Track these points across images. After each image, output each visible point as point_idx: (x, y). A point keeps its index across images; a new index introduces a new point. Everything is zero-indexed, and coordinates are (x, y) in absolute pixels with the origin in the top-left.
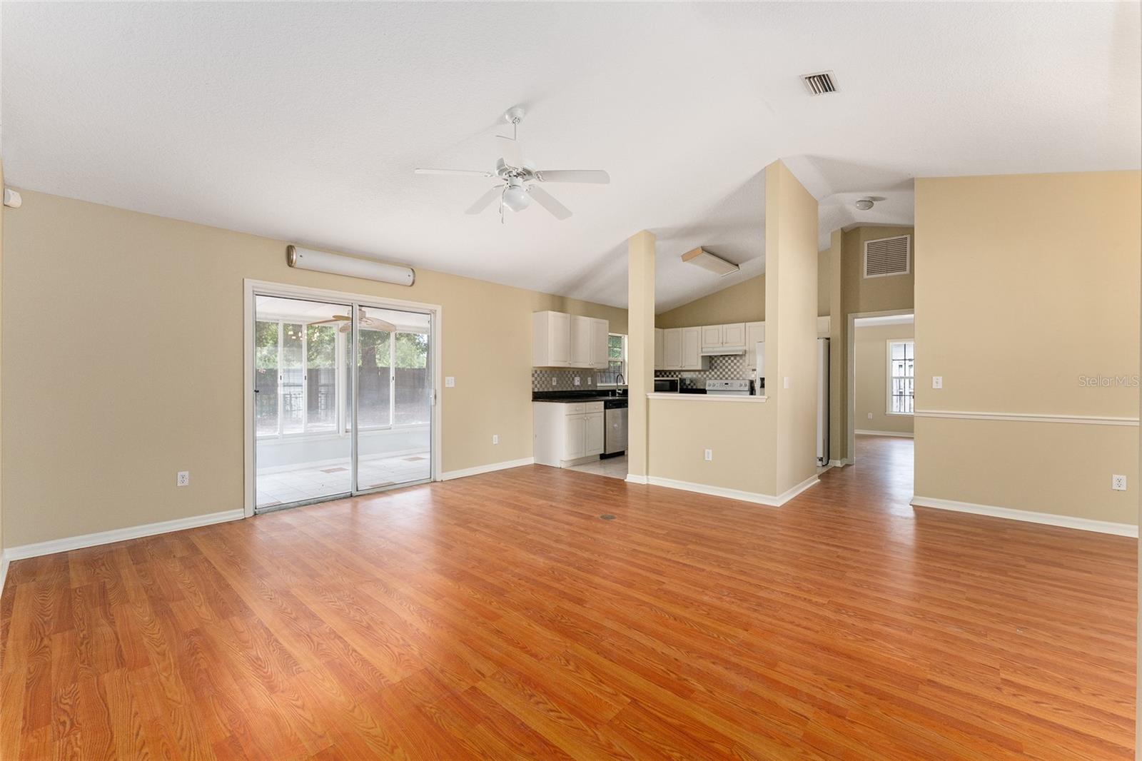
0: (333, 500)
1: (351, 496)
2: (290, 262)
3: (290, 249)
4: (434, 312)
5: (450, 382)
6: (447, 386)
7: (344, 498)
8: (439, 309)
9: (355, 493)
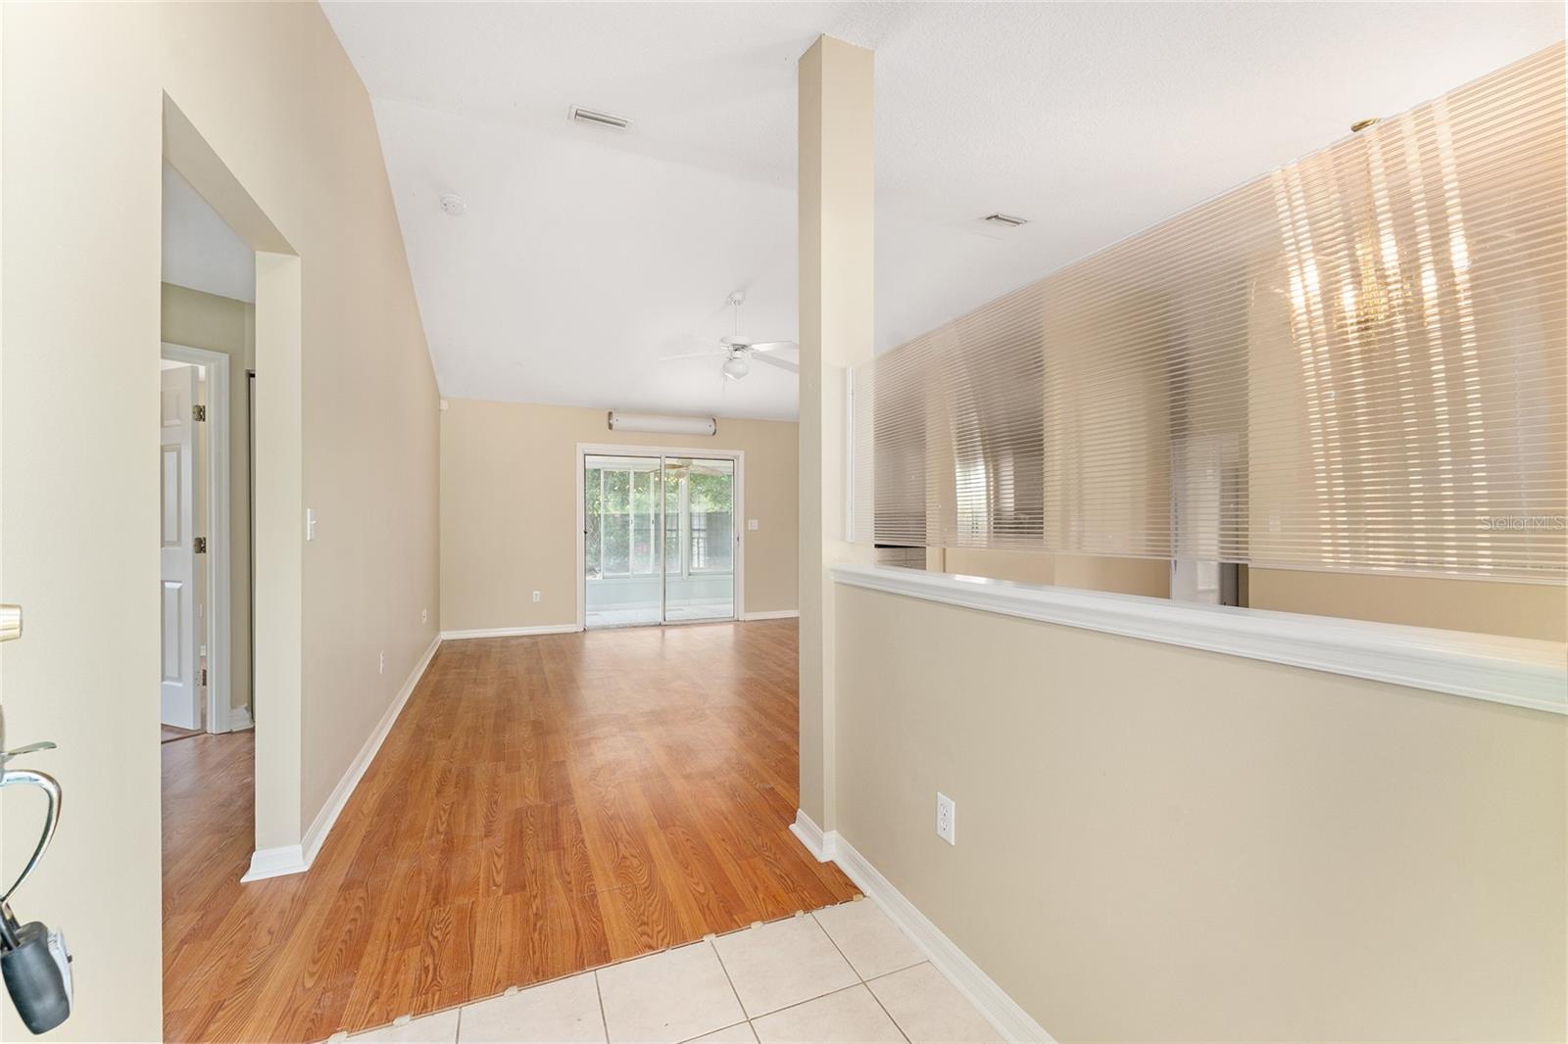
0: (644, 626)
1: (660, 624)
2: (610, 427)
3: (610, 414)
4: (738, 457)
5: (754, 525)
6: (750, 528)
7: (655, 626)
8: (741, 454)
9: (663, 623)
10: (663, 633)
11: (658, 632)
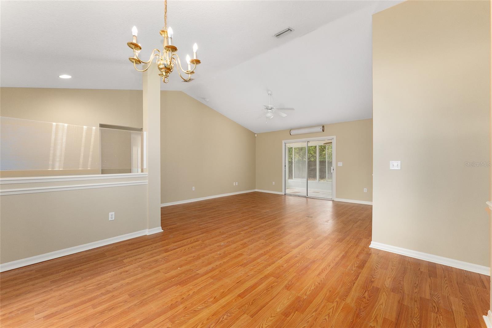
3: (290, 130)
4: (333, 139)
5: (340, 164)
7: (304, 197)
9: (307, 196)
10: (307, 200)
11: (305, 199)
